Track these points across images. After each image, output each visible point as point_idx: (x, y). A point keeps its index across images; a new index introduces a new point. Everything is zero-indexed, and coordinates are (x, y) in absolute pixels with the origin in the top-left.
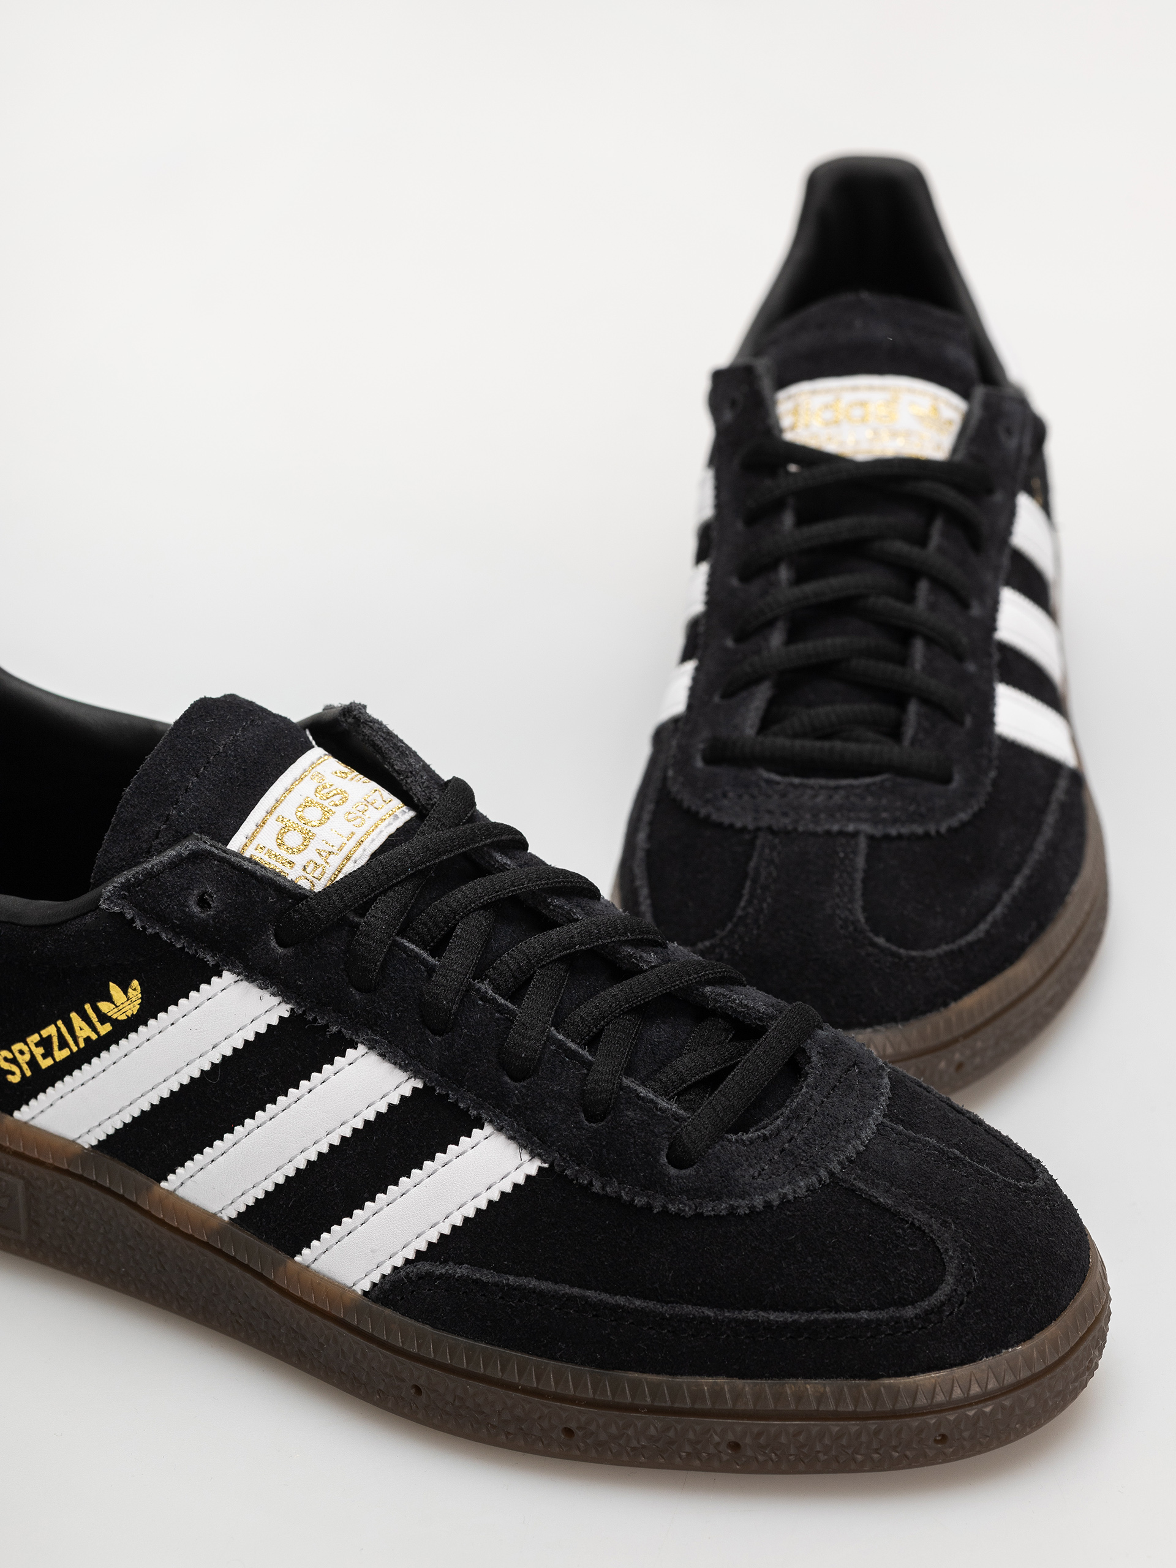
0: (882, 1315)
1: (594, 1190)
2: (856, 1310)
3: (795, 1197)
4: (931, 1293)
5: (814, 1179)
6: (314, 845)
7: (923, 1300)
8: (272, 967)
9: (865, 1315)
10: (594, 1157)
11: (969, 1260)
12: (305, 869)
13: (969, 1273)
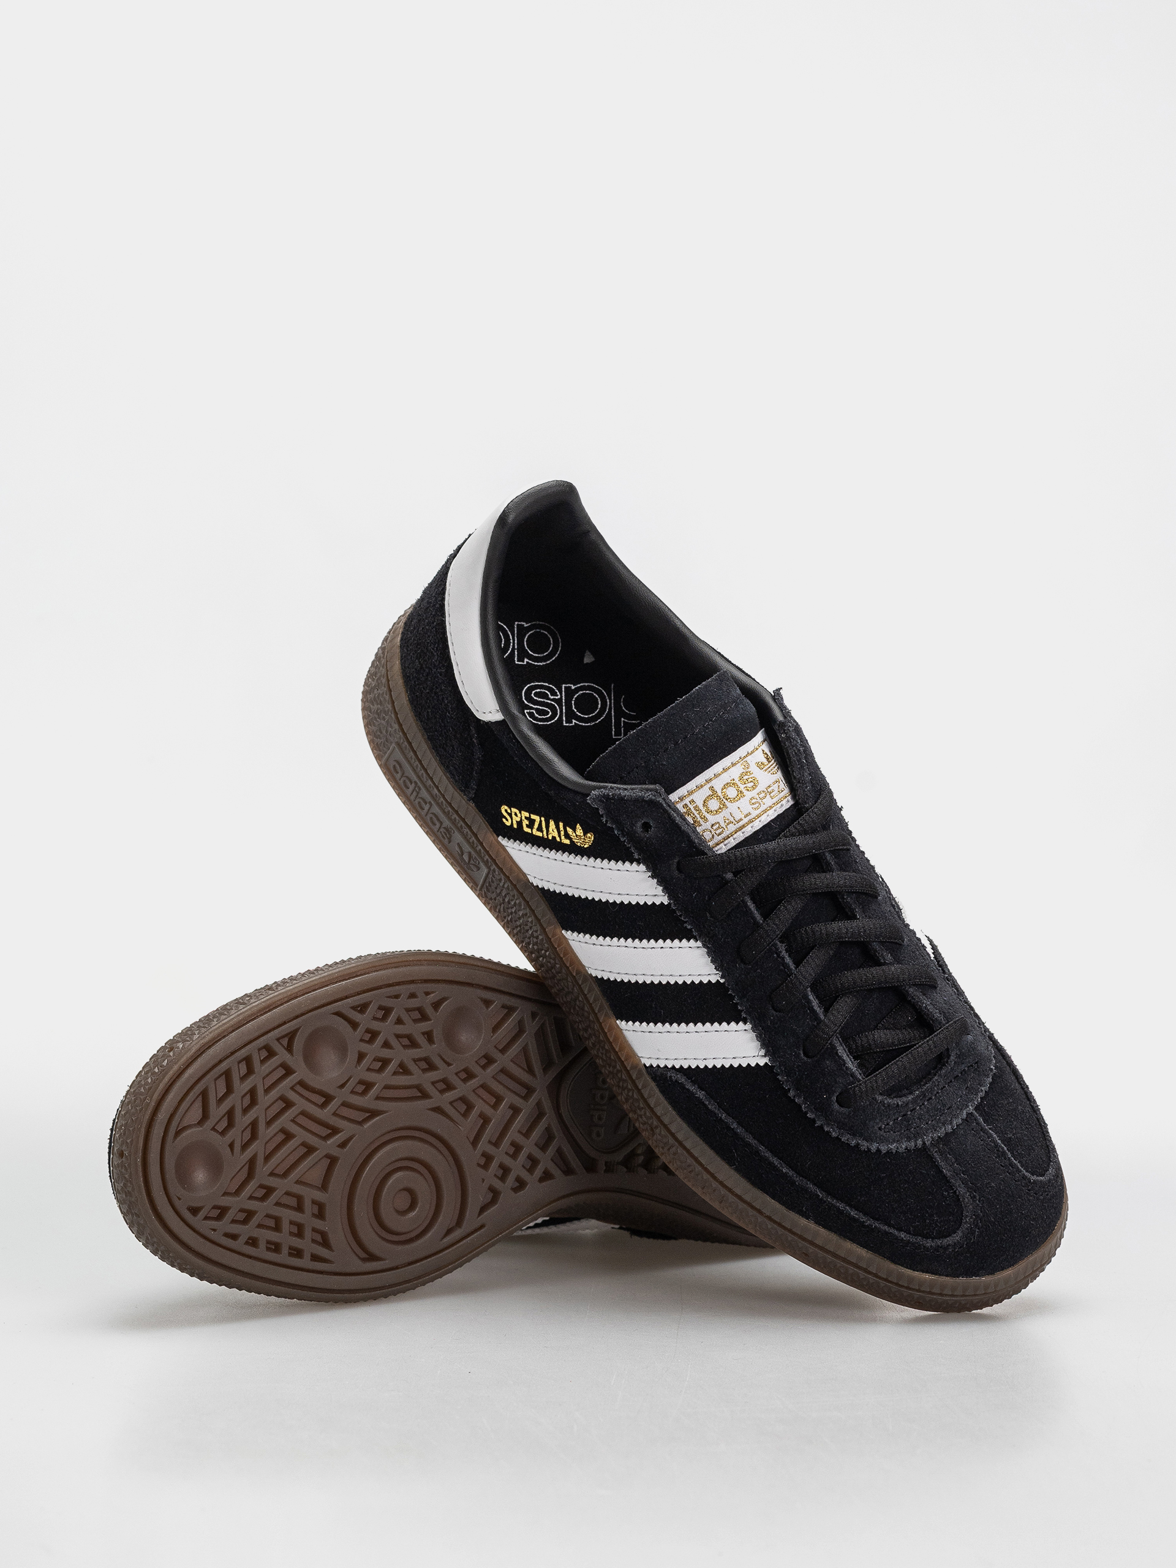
0: (913, 1239)
1: (789, 1095)
2: (900, 1230)
3: (896, 1151)
4: (946, 1237)
5: (913, 1144)
6: (725, 813)
7: (939, 1238)
8: (668, 879)
9: (903, 1235)
10: (797, 1077)
11: (976, 1226)
12: (713, 825)
13: (973, 1233)
